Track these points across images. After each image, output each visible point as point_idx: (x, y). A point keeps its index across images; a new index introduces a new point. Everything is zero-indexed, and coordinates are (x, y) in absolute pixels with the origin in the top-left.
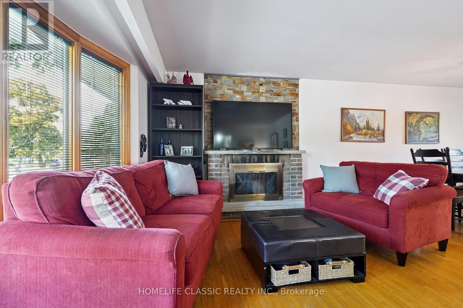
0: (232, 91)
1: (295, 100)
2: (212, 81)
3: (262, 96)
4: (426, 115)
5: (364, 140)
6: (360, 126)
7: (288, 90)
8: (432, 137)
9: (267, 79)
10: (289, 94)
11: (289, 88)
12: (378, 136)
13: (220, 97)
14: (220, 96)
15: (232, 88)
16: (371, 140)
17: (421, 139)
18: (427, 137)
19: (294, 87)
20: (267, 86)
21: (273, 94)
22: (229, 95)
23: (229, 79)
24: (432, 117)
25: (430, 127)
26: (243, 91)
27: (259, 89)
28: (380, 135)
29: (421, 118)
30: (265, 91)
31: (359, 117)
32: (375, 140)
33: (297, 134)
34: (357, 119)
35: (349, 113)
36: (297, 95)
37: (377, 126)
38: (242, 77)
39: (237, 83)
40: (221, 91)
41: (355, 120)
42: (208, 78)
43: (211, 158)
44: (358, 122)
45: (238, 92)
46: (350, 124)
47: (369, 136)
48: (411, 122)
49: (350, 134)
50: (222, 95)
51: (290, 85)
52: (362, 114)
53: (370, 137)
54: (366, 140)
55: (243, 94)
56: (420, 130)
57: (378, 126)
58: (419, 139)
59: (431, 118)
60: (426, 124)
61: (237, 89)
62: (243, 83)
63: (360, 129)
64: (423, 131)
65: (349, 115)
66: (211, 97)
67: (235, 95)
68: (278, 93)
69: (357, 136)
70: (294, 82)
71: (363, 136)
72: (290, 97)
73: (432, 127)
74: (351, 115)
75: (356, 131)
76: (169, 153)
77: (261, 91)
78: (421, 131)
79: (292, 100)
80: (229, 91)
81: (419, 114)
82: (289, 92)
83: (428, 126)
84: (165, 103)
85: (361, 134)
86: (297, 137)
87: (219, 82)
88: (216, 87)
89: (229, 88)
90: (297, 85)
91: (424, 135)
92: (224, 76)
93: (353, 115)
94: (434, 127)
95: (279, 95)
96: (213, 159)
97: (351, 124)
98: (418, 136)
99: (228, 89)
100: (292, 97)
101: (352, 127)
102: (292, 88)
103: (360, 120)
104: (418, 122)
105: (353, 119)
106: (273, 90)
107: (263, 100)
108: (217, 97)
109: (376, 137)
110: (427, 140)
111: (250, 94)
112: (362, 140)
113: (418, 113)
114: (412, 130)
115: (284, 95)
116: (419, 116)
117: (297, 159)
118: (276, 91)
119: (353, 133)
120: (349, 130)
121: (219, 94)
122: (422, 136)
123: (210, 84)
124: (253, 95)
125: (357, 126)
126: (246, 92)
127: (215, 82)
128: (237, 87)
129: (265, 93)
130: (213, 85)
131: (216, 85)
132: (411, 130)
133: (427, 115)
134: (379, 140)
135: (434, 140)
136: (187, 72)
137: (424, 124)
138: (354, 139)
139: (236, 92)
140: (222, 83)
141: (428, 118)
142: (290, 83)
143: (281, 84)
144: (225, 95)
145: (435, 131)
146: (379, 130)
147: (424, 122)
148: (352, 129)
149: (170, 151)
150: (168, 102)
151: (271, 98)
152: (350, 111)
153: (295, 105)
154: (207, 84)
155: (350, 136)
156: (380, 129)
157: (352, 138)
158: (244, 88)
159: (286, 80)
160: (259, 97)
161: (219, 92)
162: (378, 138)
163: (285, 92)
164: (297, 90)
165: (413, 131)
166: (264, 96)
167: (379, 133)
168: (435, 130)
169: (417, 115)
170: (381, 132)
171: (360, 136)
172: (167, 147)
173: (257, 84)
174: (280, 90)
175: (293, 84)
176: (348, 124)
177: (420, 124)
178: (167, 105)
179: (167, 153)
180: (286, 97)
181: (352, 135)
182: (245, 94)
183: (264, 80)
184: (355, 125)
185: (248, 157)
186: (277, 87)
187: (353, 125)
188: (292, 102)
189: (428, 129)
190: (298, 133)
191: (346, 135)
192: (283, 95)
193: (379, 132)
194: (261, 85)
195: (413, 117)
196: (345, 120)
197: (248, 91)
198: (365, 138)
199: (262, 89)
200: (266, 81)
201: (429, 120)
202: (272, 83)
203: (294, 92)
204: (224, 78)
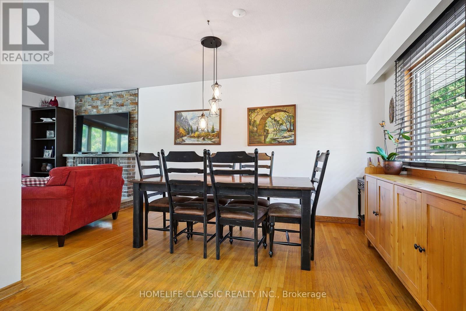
0: (91, 107)
1: (135, 109)
2: (79, 100)
3: (111, 108)
4: (275, 110)
5: (197, 142)
6: (193, 129)
7: (129, 100)
8: (285, 137)
9: (114, 93)
10: (130, 103)
11: (130, 98)
12: (212, 138)
13: (84, 113)
14: (84, 111)
15: (91, 104)
16: (204, 142)
17: (268, 140)
18: (276, 137)
19: (134, 96)
20: (114, 99)
21: (118, 105)
22: (88, 110)
23: (89, 97)
24: (285, 111)
25: (282, 124)
26: (98, 106)
27: (109, 102)
28: (215, 137)
29: (268, 115)
30: (112, 104)
31: (192, 119)
32: (210, 142)
33: (136, 139)
34: (189, 122)
35: (182, 116)
36: (137, 104)
37: (211, 127)
38: (97, 95)
39: (94, 99)
40: (84, 107)
41: (188, 122)
42: (77, 99)
43: (68, 160)
44: (191, 124)
45: (94, 106)
46: (182, 127)
47: (202, 138)
48: (254, 120)
49: (183, 136)
50: (85, 110)
51: (131, 95)
52: (196, 115)
53: (204, 139)
54: (199, 143)
55: (98, 108)
56: (267, 128)
57: (213, 127)
58: (265, 139)
59: (282, 113)
60: (275, 120)
61: (94, 104)
62: (98, 99)
63: (192, 131)
64: (271, 130)
65: (182, 118)
66: (79, 113)
67: (93, 109)
68: (122, 104)
69: (190, 139)
70: (133, 92)
71: (196, 139)
72: (131, 106)
73: (284, 124)
74: (184, 118)
75: (188, 134)
76: (47, 155)
77: (110, 104)
78: (268, 131)
79: (132, 109)
80: (89, 107)
81: (265, 110)
82: (130, 102)
83: (279, 123)
84: (44, 121)
85: (194, 137)
86: (136, 142)
87: (83, 100)
88: (81, 105)
89: (90, 104)
90: (137, 95)
91: (272, 134)
92: (86, 96)
93: (186, 117)
94: (287, 124)
95: (122, 105)
96: (69, 160)
97: (184, 127)
98: (263, 136)
99: (89, 106)
100: (133, 106)
101: (185, 130)
102: (133, 97)
103: (193, 122)
104: (264, 119)
105: (185, 122)
106: (118, 102)
107: (111, 111)
108: (82, 113)
109: (210, 139)
110: (277, 141)
111: (102, 107)
112: (194, 143)
113: (263, 109)
114: (255, 129)
115: (127, 105)
116: (265, 111)
117: (124, 162)
118: (121, 102)
119: (185, 136)
120: (181, 132)
121: (84, 110)
122: (270, 136)
123: (78, 103)
124: (104, 108)
125: (190, 129)
126: (100, 106)
127: (81, 101)
128: (94, 103)
129: (112, 105)
130: (80, 104)
131: (81, 103)
132: (253, 130)
133: (277, 109)
134: (213, 142)
135: (287, 141)
136: (55, 97)
137: (273, 121)
138: (187, 142)
139: (94, 107)
140: (85, 101)
141: (278, 114)
142: (131, 93)
143: (124, 95)
144: (87, 111)
145: (289, 129)
146: (213, 131)
147: (272, 118)
148: (184, 132)
149: (49, 154)
150: (46, 120)
151: (117, 109)
152: (183, 113)
153: (135, 113)
154: (76, 103)
155: (183, 139)
156: (215, 130)
157: (185, 141)
158: (99, 103)
159: (128, 91)
160: (108, 109)
161: (83, 108)
162: (213, 140)
163: (127, 102)
164: (137, 99)
165: (257, 130)
166: (112, 108)
167: (214, 135)
168: (289, 127)
169: (262, 110)
170: (216, 134)
171: (193, 139)
172: (47, 152)
173: (107, 98)
174: (123, 101)
175: (133, 94)
176: (180, 127)
177: (267, 121)
178: (45, 122)
179: (46, 156)
180: (128, 106)
181: (184, 138)
182: (99, 108)
183: (111, 94)
184: (187, 128)
185: (91, 160)
186: (122, 98)
187: (185, 128)
188: (132, 110)
189: (278, 127)
190: (138, 138)
191: (178, 138)
192: (125, 105)
193: (213, 133)
194: (110, 98)
195: (256, 114)
196: (178, 123)
197: (101, 105)
198: (198, 141)
199: (111, 102)
200: (113, 95)
201: (280, 116)
202: (117, 96)
203: (134, 101)
204: (87, 97)
